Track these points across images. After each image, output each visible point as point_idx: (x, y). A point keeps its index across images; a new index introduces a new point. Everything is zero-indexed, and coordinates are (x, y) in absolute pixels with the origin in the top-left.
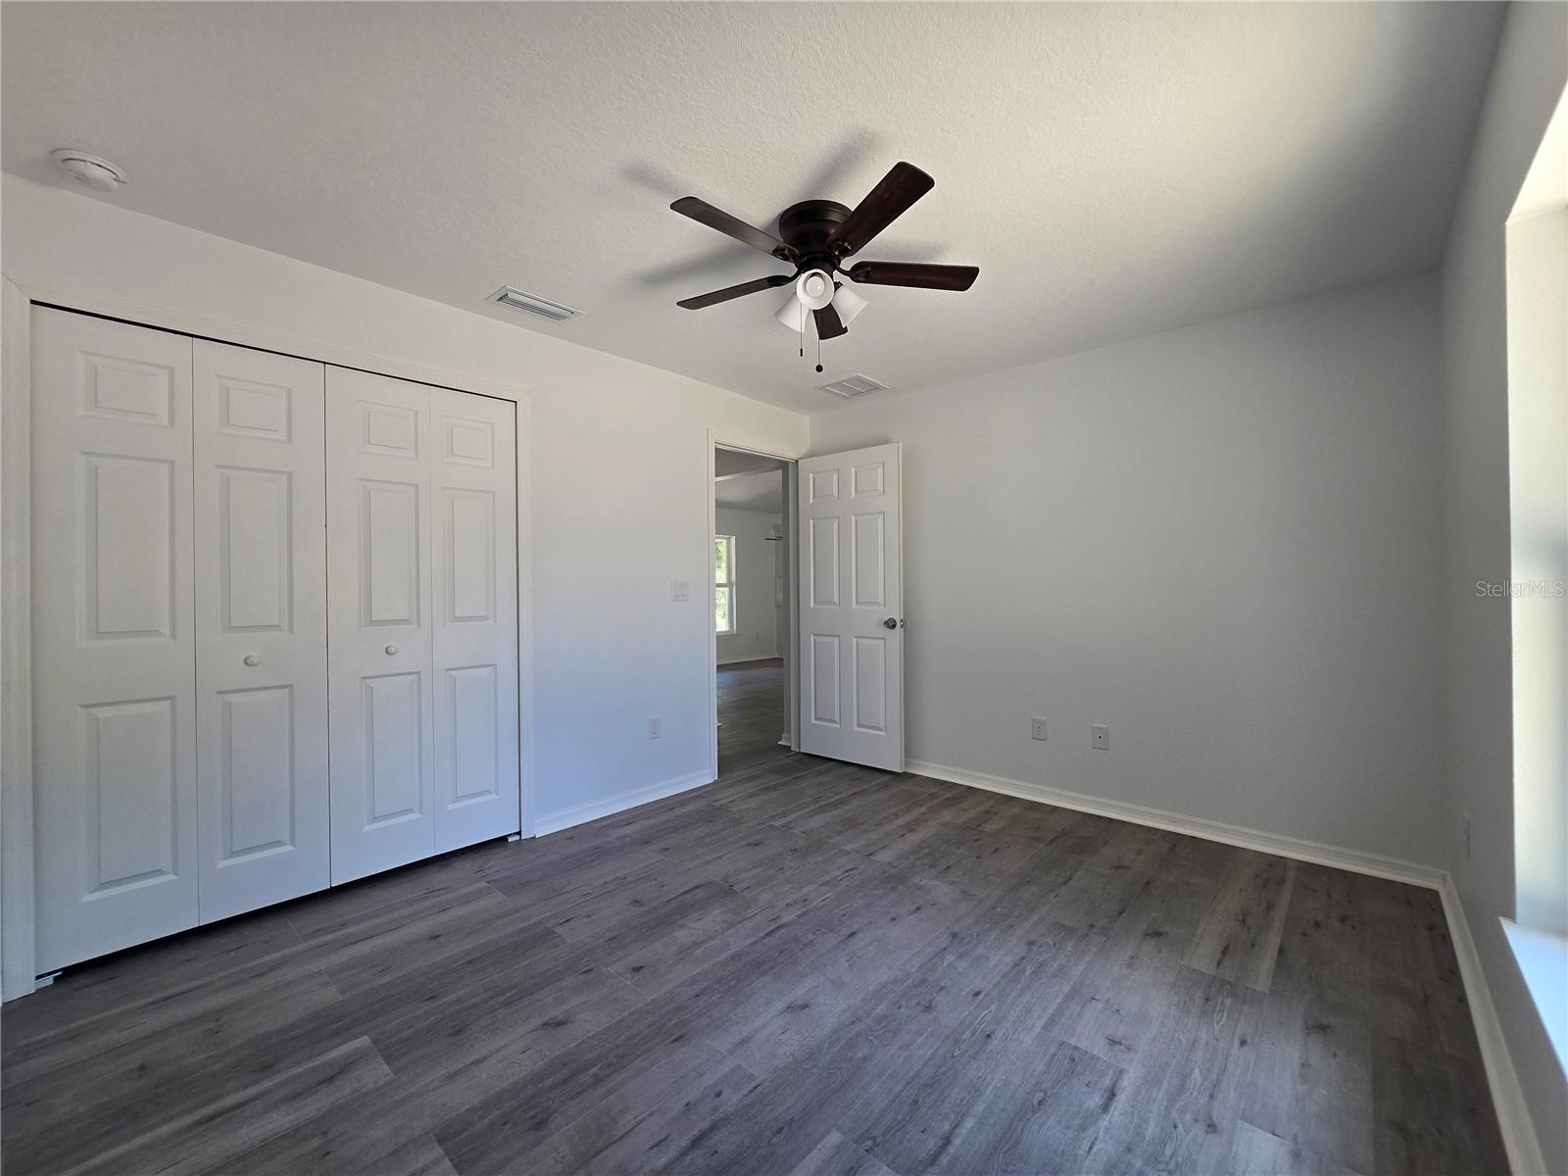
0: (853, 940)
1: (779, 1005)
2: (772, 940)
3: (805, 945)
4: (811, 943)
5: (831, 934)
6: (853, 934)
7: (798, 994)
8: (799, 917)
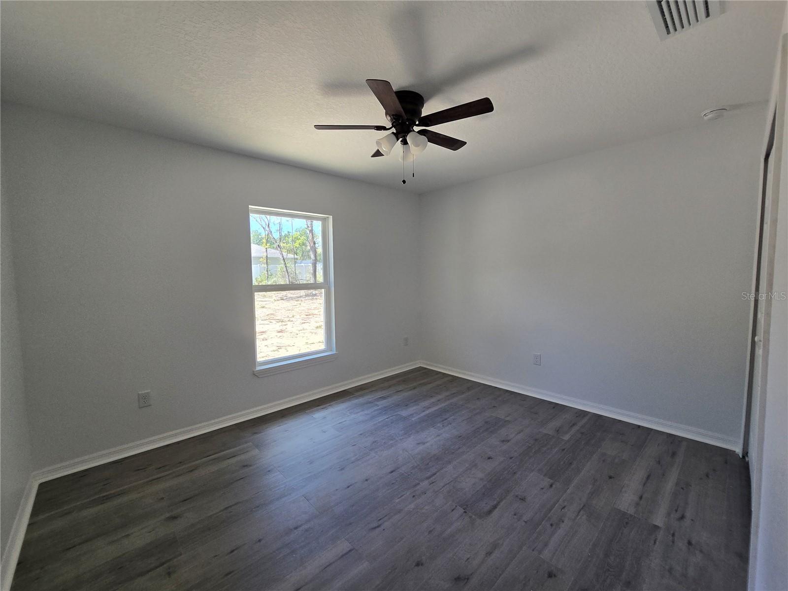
0: (392, 469)
1: (428, 444)
2: (433, 470)
3: (416, 467)
4: (413, 468)
5: (403, 472)
6: (392, 472)
7: (421, 447)
8: (418, 484)
